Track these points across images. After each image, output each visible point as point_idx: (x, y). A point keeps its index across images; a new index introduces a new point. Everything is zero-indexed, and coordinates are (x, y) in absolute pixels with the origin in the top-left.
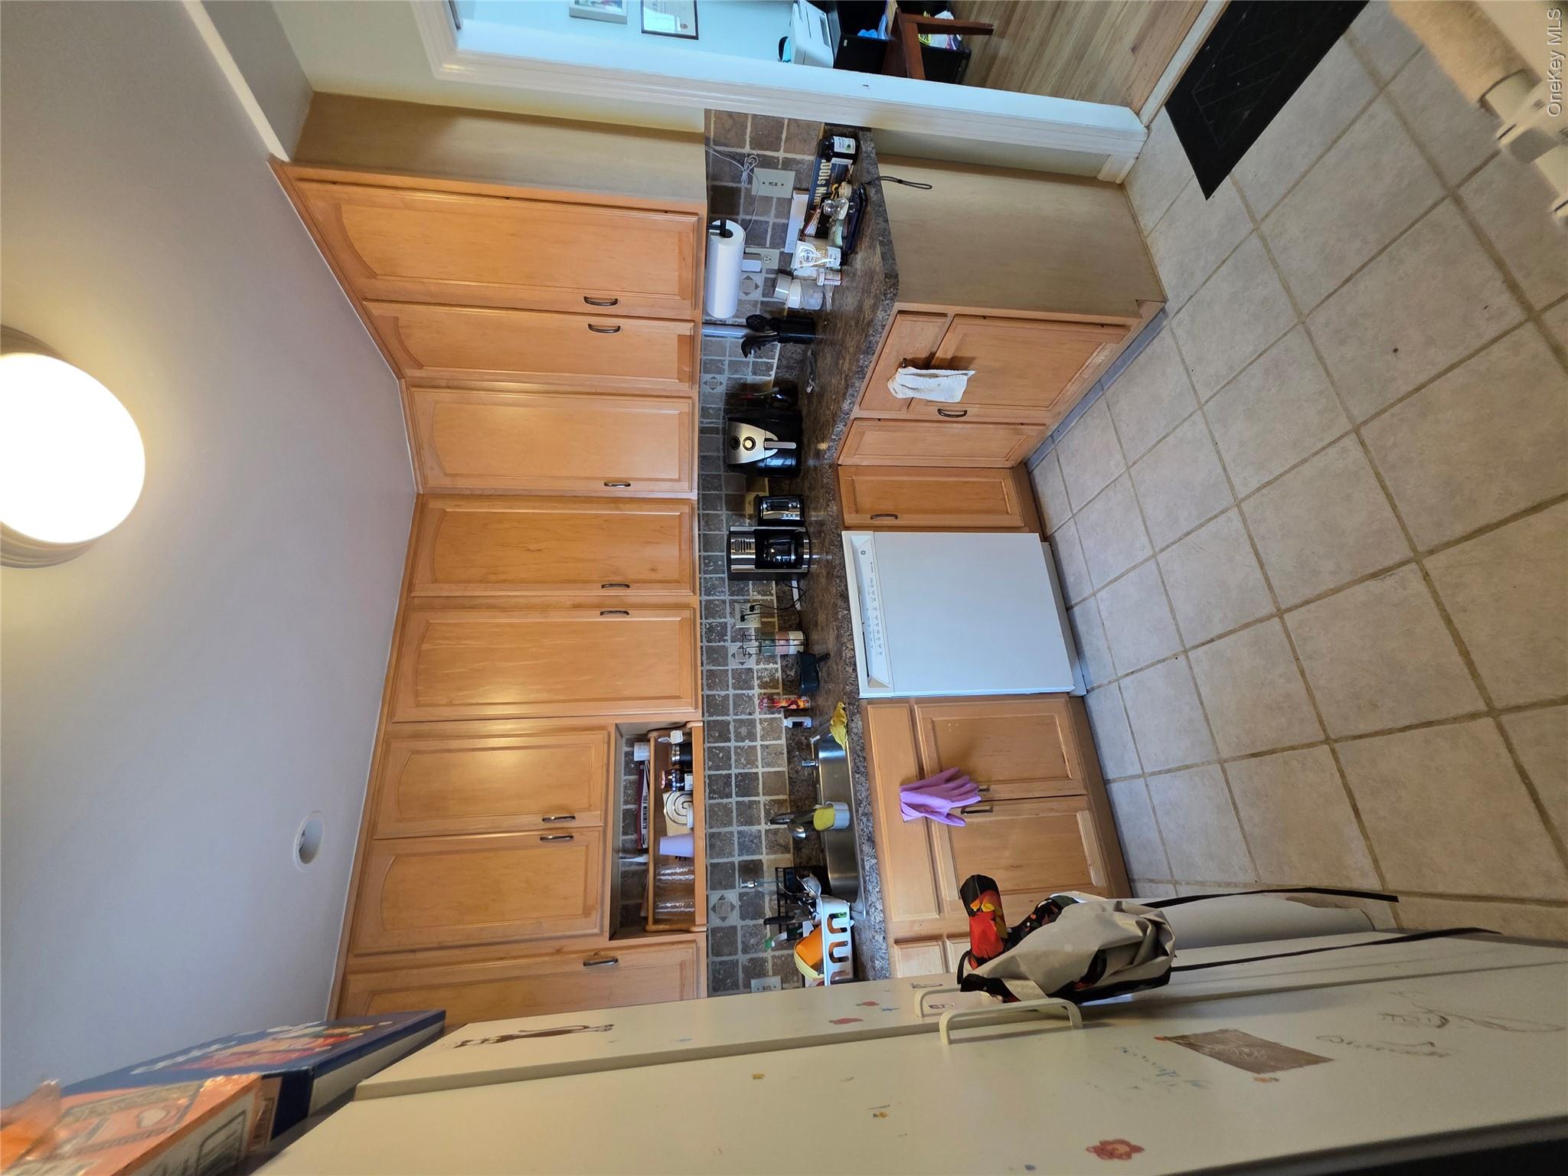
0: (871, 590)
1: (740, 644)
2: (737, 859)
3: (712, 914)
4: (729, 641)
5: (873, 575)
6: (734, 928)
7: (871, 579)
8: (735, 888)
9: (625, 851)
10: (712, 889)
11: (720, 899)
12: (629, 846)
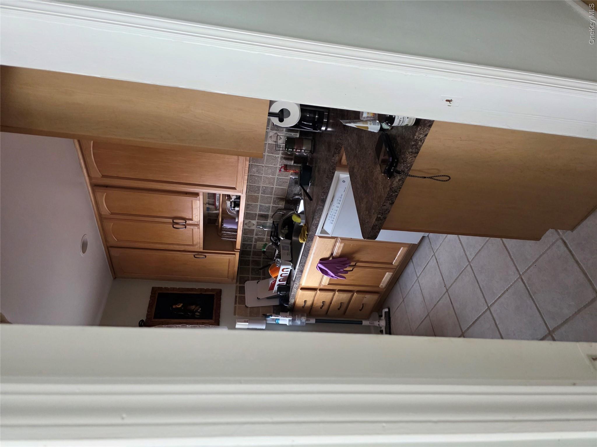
0: (340, 199)
1: (275, 132)
2: (258, 213)
3: (245, 225)
4: (270, 129)
5: (344, 194)
6: (253, 230)
7: (342, 195)
8: (255, 220)
9: (209, 204)
10: (245, 219)
11: (249, 222)
12: (211, 202)
